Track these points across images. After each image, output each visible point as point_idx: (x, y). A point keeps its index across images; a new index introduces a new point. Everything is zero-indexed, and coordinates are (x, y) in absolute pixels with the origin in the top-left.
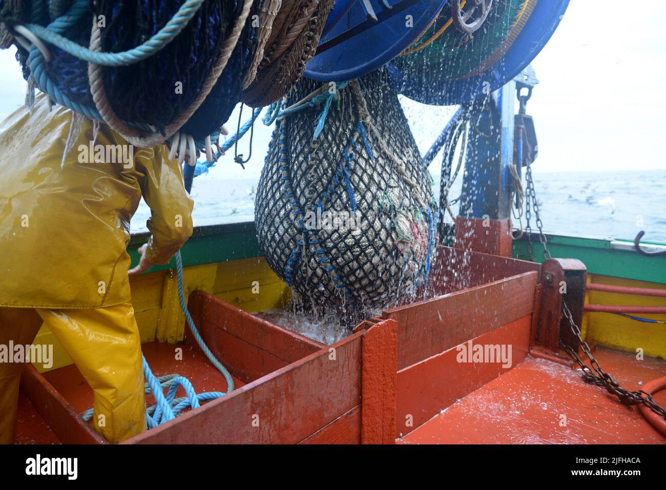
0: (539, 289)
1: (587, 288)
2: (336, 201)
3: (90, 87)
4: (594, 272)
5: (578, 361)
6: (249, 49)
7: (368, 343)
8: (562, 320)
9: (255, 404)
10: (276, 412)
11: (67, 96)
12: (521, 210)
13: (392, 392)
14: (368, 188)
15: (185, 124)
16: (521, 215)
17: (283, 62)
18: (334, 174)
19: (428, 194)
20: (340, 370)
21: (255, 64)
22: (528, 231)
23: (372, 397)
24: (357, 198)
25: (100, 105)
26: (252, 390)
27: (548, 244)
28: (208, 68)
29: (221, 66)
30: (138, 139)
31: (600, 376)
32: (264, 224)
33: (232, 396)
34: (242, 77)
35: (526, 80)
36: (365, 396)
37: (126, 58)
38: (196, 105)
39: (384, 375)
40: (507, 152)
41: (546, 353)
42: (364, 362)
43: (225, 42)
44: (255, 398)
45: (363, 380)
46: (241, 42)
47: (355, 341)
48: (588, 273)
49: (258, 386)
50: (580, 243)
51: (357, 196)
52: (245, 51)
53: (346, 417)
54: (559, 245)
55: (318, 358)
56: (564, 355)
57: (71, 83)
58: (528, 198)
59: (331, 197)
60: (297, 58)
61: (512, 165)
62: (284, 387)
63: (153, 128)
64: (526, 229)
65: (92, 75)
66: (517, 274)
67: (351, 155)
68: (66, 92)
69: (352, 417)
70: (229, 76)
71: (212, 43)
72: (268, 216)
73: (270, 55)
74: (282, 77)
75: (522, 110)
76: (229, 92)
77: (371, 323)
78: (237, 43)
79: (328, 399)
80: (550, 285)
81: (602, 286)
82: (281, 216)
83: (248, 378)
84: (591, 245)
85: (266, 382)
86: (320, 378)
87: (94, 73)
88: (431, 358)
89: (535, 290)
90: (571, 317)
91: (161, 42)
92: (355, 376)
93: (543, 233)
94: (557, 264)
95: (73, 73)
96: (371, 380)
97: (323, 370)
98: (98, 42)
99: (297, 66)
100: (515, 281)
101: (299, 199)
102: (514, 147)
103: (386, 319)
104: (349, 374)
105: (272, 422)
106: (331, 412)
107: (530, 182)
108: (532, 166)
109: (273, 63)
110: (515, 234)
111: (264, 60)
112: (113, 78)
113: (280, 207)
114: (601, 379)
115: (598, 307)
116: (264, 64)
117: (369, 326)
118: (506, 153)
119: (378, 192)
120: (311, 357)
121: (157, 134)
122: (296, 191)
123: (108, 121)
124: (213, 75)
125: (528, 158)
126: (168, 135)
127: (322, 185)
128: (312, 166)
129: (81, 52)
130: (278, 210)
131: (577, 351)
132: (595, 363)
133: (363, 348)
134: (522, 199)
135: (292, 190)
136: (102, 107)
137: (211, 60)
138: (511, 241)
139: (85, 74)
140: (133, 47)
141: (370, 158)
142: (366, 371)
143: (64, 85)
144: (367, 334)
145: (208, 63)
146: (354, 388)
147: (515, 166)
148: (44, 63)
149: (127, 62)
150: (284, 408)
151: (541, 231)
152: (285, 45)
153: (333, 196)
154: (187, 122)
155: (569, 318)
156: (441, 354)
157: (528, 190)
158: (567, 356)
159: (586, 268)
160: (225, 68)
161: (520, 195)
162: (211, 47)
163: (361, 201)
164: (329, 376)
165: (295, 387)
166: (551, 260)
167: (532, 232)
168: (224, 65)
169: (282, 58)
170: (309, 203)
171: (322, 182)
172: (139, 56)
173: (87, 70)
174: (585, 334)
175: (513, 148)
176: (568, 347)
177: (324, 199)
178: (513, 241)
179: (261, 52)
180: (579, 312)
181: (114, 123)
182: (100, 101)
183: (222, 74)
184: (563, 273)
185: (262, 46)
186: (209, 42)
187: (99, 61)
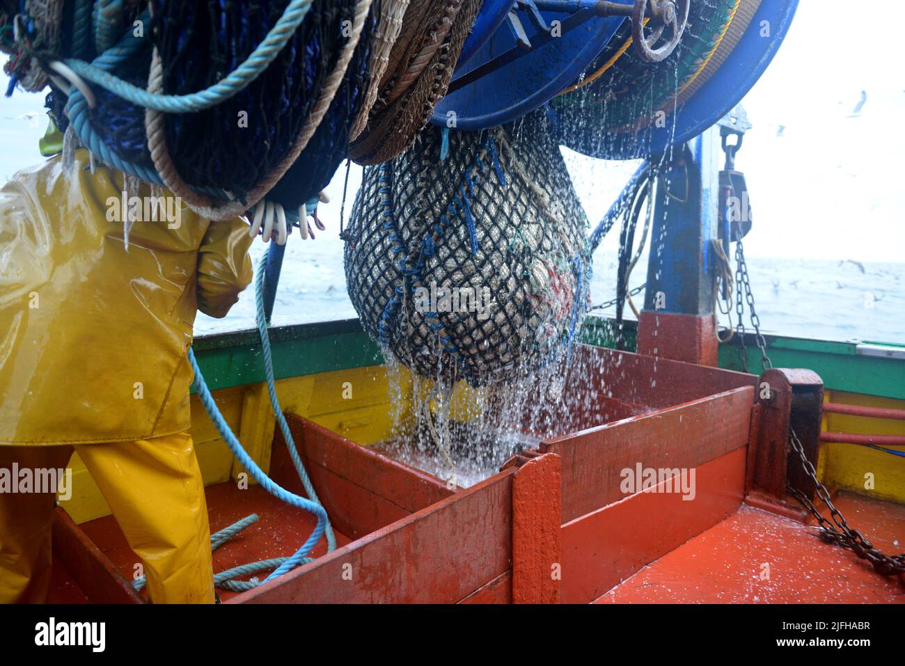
0: (757, 411)
1: (824, 410)
2: (450, 237)
3: (147, 141)
4: (834, 387)
5: (813, 511)
6: (358, 88)
7: (521, 487)
8: (789, 455)
9: (365, 568)
10: (393, 580)
11: (117, 153)
12: (729, 301)
13: (555, 554)
14: (495, 221)
15: (273, 189)
16: (730, 309)
17: (404, 104)
18: (450, 200)
19: (579, 237)
20: (482, 522)
21: (367, 108)
22: (741, 331)
23: (526, 561)
24: (480, 234)
25: (160, 165)
26: (360, 550)
27: (769, 348)
28: (305, 115)
29: (321, 111)
30: (209, 209)
31: (845, 533)
32: (354, 263)
33: (334, 557)
34: (349, 126)
35: (735, 124)
36: (517, 559)
37: (195, 102)
38: (287, 163)
39: (542, 530)
40: (710, 221)
41: (768, 500)
42: (515, 512)
43: (327, 79)
44: (364, 561)
45: (514, 536)
46: (348, 79)
47: (501, 482)
48: (826, 389)
49: (368, 544)
50: (812, 347)
51: (480, 232)
52: (352, 90)
53: (490, 588)
54: (784, 350)
55: (451, 505)
56: (795, 503)
57: (122, 136)
58: (739, 285)
59: (444, 231)
60: (423, 98)
61: (717, 241)
62: (404, 546)
63: (229, 195)
64: (737, 328)
65: (150, 125)
66: (725, 390)
67: (474, 178)
68: (116, 148)
69: (499, 587)
70: (332, 125)
71: (310, 81)
72: (359, 252)
73: (387, 95)
74: (402, 125)
75: (729, 165)
76: (332, 145)
77: (524, 458)
78: (343, 80)
79: (465, 562)
80: (772, 405)
81: (846, 407)
82: (376, 254)
83: (355, 532)
84: (828, 350)
85: (380, 539)
86: (454, 533)
87: (153, 123)
88: (608, 506)
89: (752, 413)
90: (802, 451)
91: (242, 80)
92: (501, 530)
93: (761, 333)
94: (781, 376)
95: (124, 123)
96: (525, 536)
97: (457, 522)
98: (159, 82)
99: (423, 109)
100: (722, 399)
101: (402, 233)
102: (719, 215)
103: (546, 452)
104: (493, 528)
105: (388, 594)
106: (469, 581)
107: (741, 262)
108: (743, 240)
109: (390, 106)
110: (721, 334)
111: (378, 102)
112: (177, 129)
113: (375, 242)
114: (846, 538)
115: (840, 436)
116: (378, 107)
117: (522, 463)
118: (708, 224)
119: (509, 229)
120: (441, 504)
121: (234, 203)
122: (398, 221)
123: (171, 185)
124: (309, 123)
125: (738, 230)
126: (250, 204)
127: (434, 214)
128: (421, 188)
129: (136, 95)
130: (373, 245)
131: (811, 497)
132: (837, 515)
133: (514, 493)
134: (731, 286)
135: (393, 220)
136: (163, 168)
137: (308, 104)
138: (717, 345)
139: (141, 124)
140: (205, 88)
141: (500, 183)
142: (519, 525)
143: (114, 139)
144: (519, 473)
145: (304, 108)
146: (501, 548)
147: (721, 241)
148: (87, 111)
149: (196, 108)
150: (404, 573)
151: (757, 330)
152: (406, 82)
153: (447, 231)
154: (276, 186)
155: (800, 452)
156: (621, 502)
157: (739, 275)
158: (798, 505)
159: (822, 382)
160: (326, 114)
161: (729, 280)
162: (309, 87)
163: (484, 238)
164: (466, 531)
165: (419, 546)
166: (773, 370)
167: (746, 332)
168: (325, 109)
169: (402, 99)
170: (414, 238)
171: (433, 211)
172: (213, 99)
173: (144, 118)
174: (822, 475)
175: (717, 217)
176: (799, 492)
177: (435, 233)
178: (719, 343)
179: (374, 93)
180: (813, 443)
181: (178, 189)
182: (161, 159)
183: (322, 122)
184: (790, 389)
185: (376, 85)
186: (306, 80)
187: (160, 107)
